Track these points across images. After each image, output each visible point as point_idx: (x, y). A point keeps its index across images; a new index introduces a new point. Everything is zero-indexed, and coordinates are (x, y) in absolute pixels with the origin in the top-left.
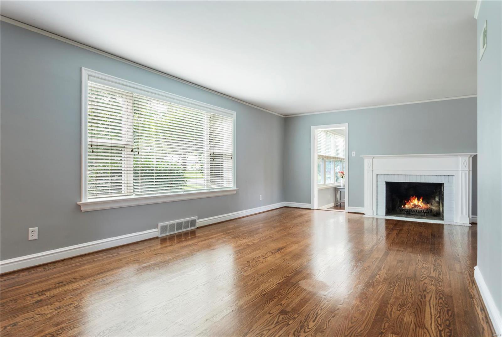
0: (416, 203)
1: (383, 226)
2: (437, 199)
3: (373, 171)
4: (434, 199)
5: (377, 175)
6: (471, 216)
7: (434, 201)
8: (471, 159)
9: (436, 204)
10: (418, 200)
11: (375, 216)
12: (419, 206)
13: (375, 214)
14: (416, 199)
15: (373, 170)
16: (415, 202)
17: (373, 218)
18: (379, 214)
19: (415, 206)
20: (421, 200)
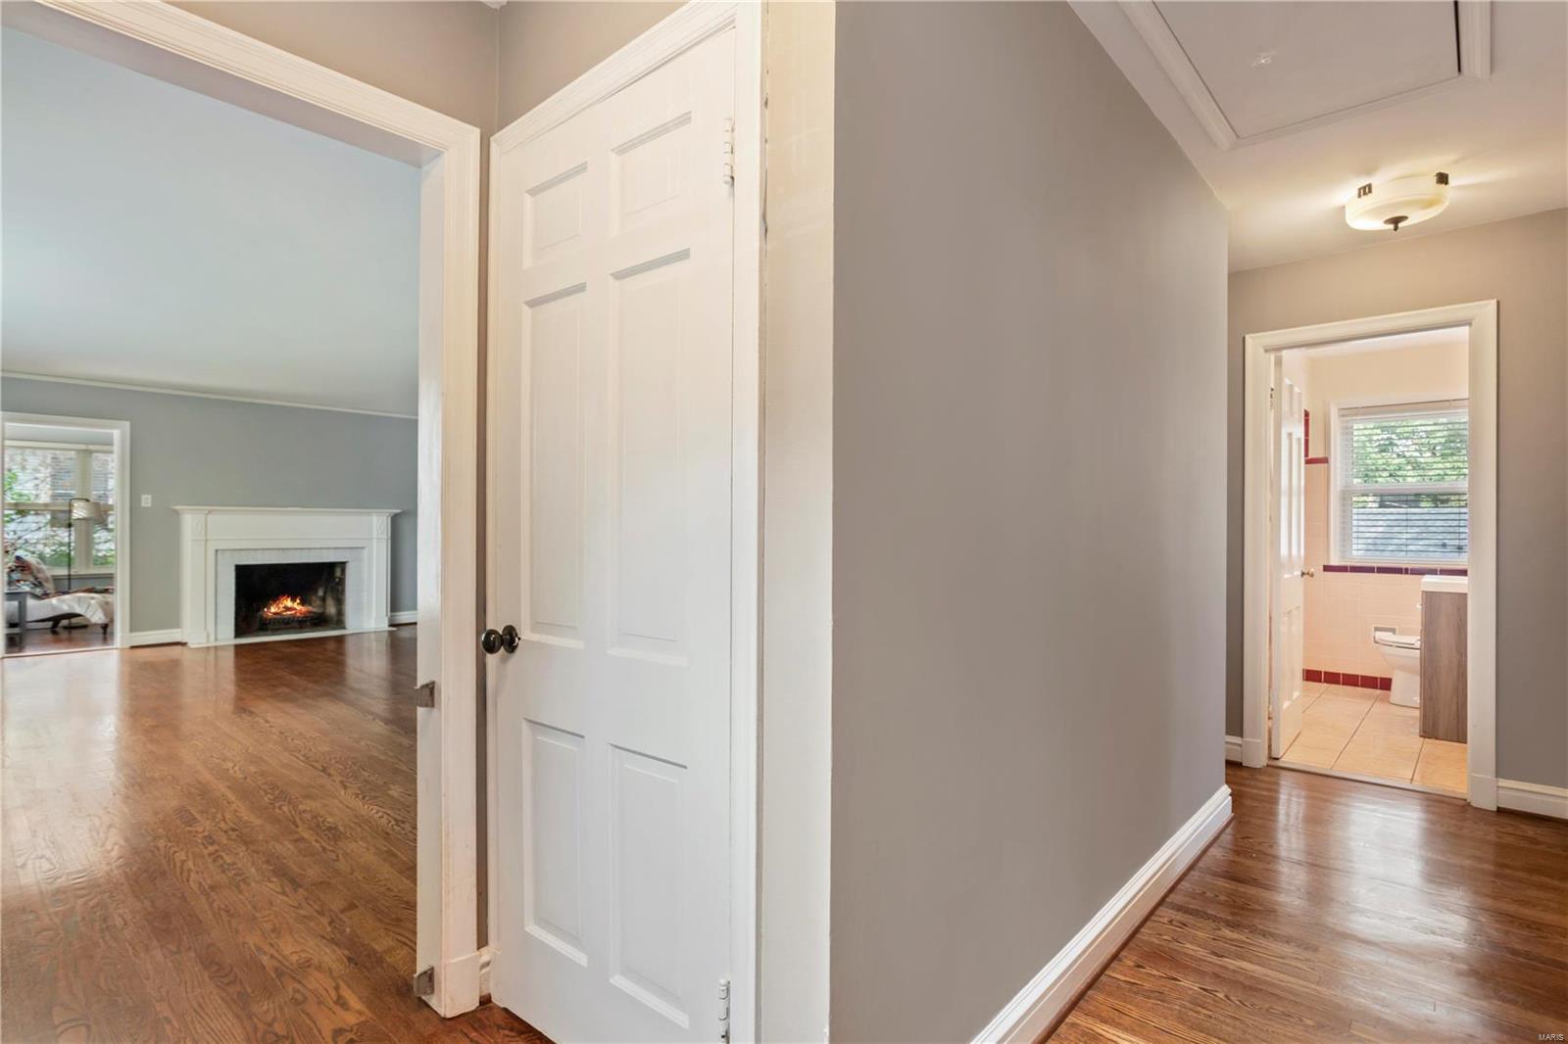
0: (289, 606)
1: (228, 660)
2: (321, 593)
3: (209, 543)
4: (316, 592)
5: (217, 551)
6: (389, 614)
7: (314, 598)
8: (389, 519)
9: (318, 602)
10: (293, 600)
11: (212, 644)
12: (295, 609)
13: (212, 638)
14: (289, 600)
15: (206, 540)
16: (289, 603)
17: (208, 648)
18: (219, 637)
19: (287, 609)
20: (298, 601)
